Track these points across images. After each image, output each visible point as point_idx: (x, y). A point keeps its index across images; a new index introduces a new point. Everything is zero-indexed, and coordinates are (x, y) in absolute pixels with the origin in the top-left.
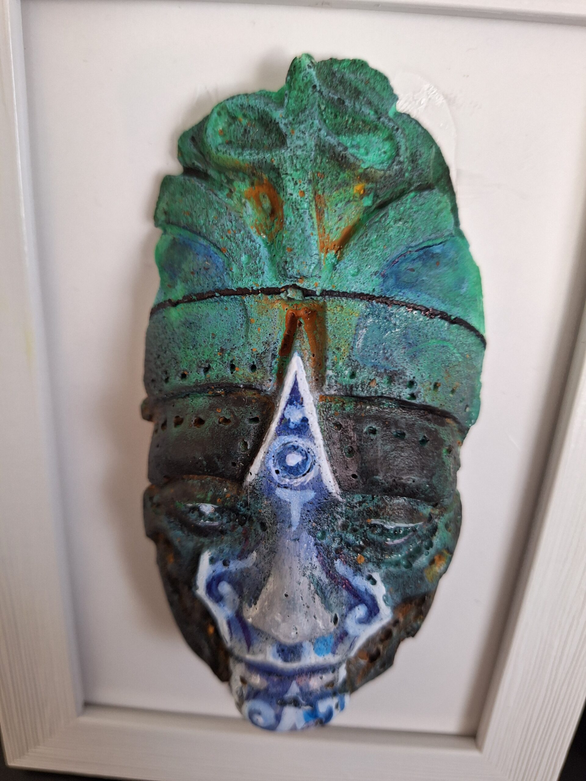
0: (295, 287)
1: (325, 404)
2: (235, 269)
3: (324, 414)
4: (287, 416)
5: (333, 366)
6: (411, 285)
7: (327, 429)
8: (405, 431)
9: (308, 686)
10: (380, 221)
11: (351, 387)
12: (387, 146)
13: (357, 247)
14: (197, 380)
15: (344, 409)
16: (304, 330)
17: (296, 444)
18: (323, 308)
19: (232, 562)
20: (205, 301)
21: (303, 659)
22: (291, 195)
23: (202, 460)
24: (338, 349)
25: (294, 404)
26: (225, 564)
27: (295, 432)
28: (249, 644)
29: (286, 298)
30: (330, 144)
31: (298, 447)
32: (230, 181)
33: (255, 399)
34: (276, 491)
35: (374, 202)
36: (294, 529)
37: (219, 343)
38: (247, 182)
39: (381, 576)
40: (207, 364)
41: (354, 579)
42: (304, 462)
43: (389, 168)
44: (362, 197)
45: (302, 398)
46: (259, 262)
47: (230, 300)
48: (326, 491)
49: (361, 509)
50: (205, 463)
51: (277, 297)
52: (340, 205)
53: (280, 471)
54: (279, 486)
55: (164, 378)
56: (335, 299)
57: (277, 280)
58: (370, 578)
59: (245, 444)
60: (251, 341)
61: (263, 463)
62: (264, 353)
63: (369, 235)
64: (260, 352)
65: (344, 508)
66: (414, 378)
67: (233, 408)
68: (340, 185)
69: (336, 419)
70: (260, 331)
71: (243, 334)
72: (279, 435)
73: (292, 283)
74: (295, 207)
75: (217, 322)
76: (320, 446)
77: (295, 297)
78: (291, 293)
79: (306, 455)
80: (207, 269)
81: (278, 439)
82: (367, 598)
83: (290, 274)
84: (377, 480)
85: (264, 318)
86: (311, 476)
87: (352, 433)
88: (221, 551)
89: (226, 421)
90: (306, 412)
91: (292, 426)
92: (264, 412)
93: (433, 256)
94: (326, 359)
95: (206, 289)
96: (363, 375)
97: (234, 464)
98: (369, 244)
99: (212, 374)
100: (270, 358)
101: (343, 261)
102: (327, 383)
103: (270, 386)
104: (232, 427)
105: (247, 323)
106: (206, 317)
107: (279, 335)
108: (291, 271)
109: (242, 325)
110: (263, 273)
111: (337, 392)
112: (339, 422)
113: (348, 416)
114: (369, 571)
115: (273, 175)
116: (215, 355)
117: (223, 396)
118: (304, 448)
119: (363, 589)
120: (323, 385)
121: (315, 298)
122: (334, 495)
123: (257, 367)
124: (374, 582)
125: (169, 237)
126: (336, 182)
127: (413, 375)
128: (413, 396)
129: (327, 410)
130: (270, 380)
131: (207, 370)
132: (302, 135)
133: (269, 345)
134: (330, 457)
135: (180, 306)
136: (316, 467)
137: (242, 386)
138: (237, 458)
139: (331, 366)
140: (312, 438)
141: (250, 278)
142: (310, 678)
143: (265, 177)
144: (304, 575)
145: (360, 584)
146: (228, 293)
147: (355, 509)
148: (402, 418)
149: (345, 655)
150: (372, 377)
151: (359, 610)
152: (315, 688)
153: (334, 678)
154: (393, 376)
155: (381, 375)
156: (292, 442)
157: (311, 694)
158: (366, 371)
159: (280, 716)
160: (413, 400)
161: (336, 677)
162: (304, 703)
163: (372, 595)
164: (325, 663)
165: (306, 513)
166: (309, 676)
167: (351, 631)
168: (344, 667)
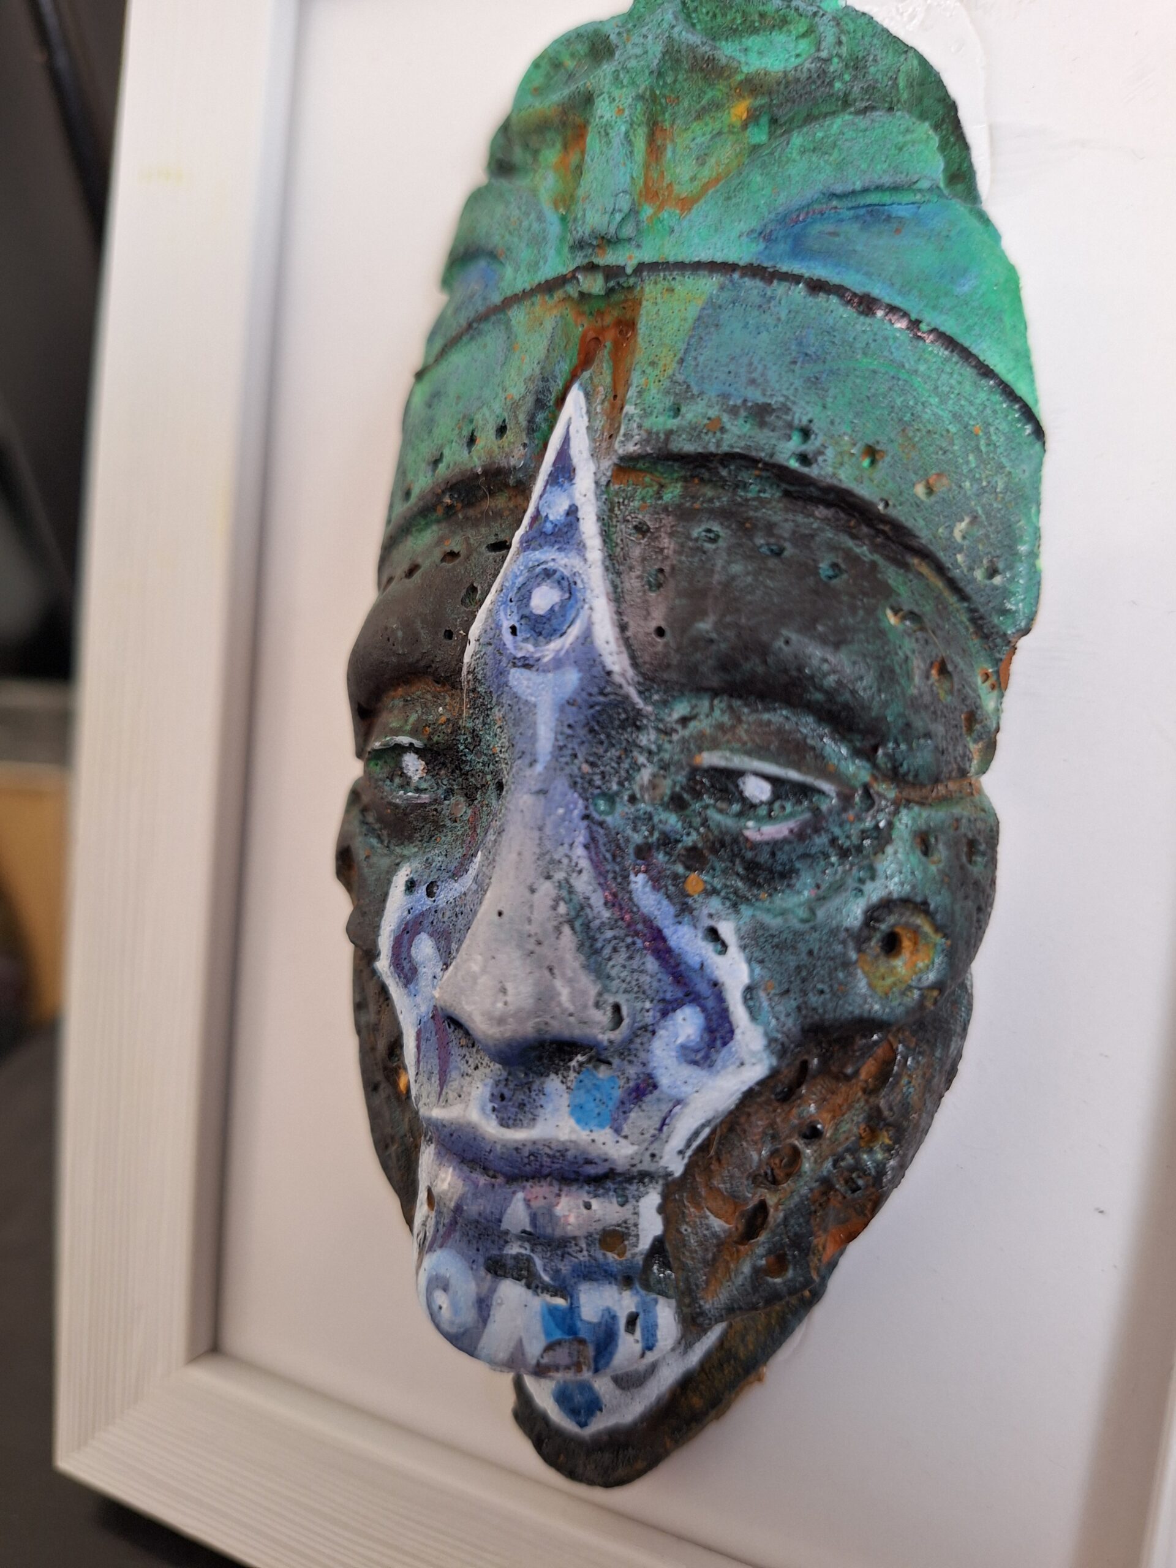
0: (591, 268)
1: (622, 489)
2: (508, 274)
4: (544, 511)
5: (639, 397)
7: (622, 539)
8: (788, 544)
11: (669, 433)
12: (800, 44)
14: (423, 489)
15: (661, 498)
16: (607, 358)
17: (552, 565)
18: (641, 303)
19: (441, 886)
20: (458, 347)
22: (602, 117)
23: (398, 628)
25: (558, 484)
26: (430, 893)
27: (553, 540)
28: (443, 1079)
30: (688, 45)
31: (555, 571)
32: (535, 156)
33: (509, 510)
34: (510, 677)
36: (539, 768)
37: (461, 409)
38: (559, 145)
39: (738, 932)
41: (676, 932)
42: (564, 605)
43: (796, 68)
44: (745, 126)
45: (574, 469)
46: (545, 249)
47: (491, 328)
51: (562, 294)
52: (700, 140)
53: (518, 626)
54: (515, 662)
56: (660, 276)
57: (563, 264)
59: (474, 591)
60: (508, 384)
61: (492, 614)
62: (522, 397)
64: (518, 397)
65: (652, 738)
66: (811, 421)
67: (470, 531)
68: (704, 109)
69: (640, 517)
70: (523, 361)
71: (499, 378)
74: (606, 131)
77: (593, 291)
78: (584, 282)
79: (569, 586)
81: (523, 558)
82: (703, 988)
83: (578, 237)
84: (702, 630)
85: (534, 337)
86: (574, 632)
87: (666, 540)
89: (454, 556)
91: (549, 528)
96: (693, 413)
97: (447, 634)
98: (743, 187)
99: (442, 468)
100: (530, 405)
101: (689, 218)
103: (522, 458)
104: (460, 563)
105: (510, 357)
106: (455, 373)
107: (561, 370)
108: (580, 233)
109: (500, 365)
110: (545, 262)
111: (638, 446)
112: (645, 524)
113: (666, 509)
114: (711, 917)
116: (453, 431)
117: (460, 516)
118: (567, 573)
119: (694, 961)
120: (614, 438)
121: (623, 281)
123: (508, 426)
124: (723, 948)
126: (698, 107)
127: (809, 416)
129: (626, 502)
130: (524, 446)
131: (436, 465)
133: (532, 381)
134: (616, 595)
135: (426, 378)
136: (584, 613)
137: (481, 472)
138: (456, 619)
139: (634, 399)
140: (581, 548)
142: (559, 1195)
145: (688, 948)
146: (490, 313)
147: (675, 737)
148: (786, 520)
149: (648, 1154)
150: (713, 413)
151: (684, 1019)
152: (571, 1230)
153: (625, 1222)
154: (761, 414)
155: (734, 411)
156: (545, 562)
157: (563, 1256)
158: (704, 403)
159: (489, 1307)
160: (805, 470)
161: (631, 1222)
162: (546, 1278)
163: (715, 984)
164: (594, 1152)
165: (566, 732)
166: (556, 1189)
167: (664, 1081)
168: (652, 1199)
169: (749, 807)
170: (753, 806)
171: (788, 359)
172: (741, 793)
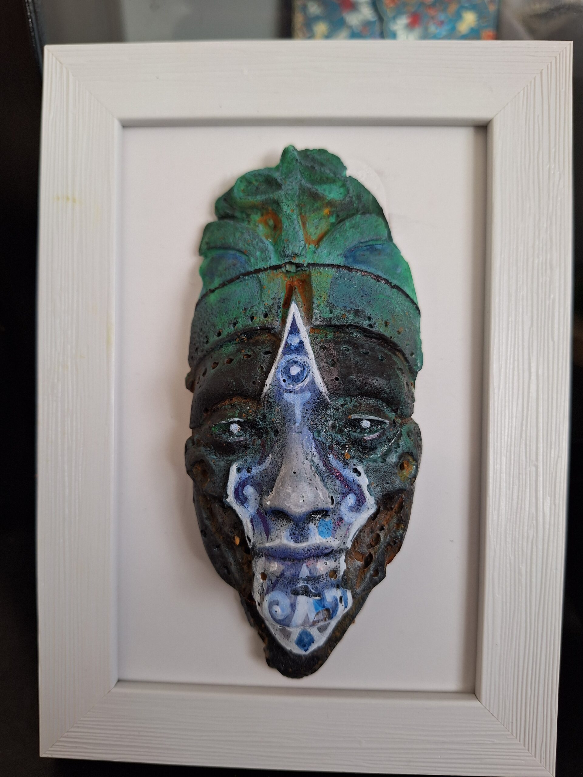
0: (291, 263)
1: (314, 335)
2: (252, 260)
3: (313, 341)
4: (289, 342)
5: (318, 307)
6: (364, 262)
7: (316, 351)
8: (369, 351)
9: (315, 568)
10: (341, 228)
11: (330, 319)
12: (342, 190)
13: (328, 241)
14: (228, 332)
15: (327, 338)
16: (298, 292)
17: (296, 360)
18: (309, 276)
19: (253, 468)
20: (233, 283)
21: (310, 540)
22: (286, 212)
23: (233, 382)
24: (320, 296)
25: (293, 334)
26: (249, 471)
27: (295, 352)
28: (268, 533)
29: (285, 271)
30: (307, 188)
31: (297, 361)
32: (248, 216)
33: (268, 340)
34: (284, 396)
35: (336, 220)
36: (297, 424)
37: (243, 306)
38: (259, 214)
39: (363, 468)
40: (235, 320)
41: (344, 471)
42: (302, 372)
43: (344, 200)
44: (329, 217)
45: (299, 329)
46: (268, 253)
47: (250, 278)
48: (318, 391)
49: (344, 409)
50: (234, 383)
51: (280, 271)
52: (315, 221)
53: (286, 379)
54: (286, 391)
55: (205, 341)
56: (316, 268)
57: (279, 261)
58: (356, 471)
59: (262, 368)
60: (264, 299)
61: (275, 375)
62: (273, 304)
63: (334, 235)
64: (270, 304)
65: (332, 411)
66: (371, 315)
67: (253, 348)
68: (315, 210)
69: (322, 343)
70: (270, 292)
71: (259, 297)
72: (285, 355)
73: (289, 261)
74: (289, 217)
75: (242, 294)
76: (312, 359)
77: (291, 270)
78: (288, 267)
79: (303, 366)
80: (234, 265)
81: (284, 358)
82: (355, 487)
83: (287, 253)
84: (352, 378)
85: (272, 284)
86: (307, 380)
87: (333, 351)
88: (246, 461)
89: (249, 356)
90: (302, 337)
91: (293, 348)
92: (274, 347)
93: (376, 250)
94: (313, 303)
95: (234, 275)
96: (336, 312)
97: (254, 383)
98: (335, 239)
99: (239, 326)
100: (276, 307)
101: (320, 248)
102: (314, 318)
103: (277, 325)
104: (253, 358)
105: (261, 290)
106: (234, 292)
107: (282, 295)
108: (288, 252)
109: (258, 292)
110: (270, 259)
111: (321, 322)
112: (324, 346)
113: (330, 341)
114: (354, 465)
115: (275, 206)
116: (241, 313)
117: (246, 342)
118: (302, 362)
119: (351, 479)
120: (312, 320)
121: (303, 268)
122: (324, 394)
123: (268, 314)
124: (359, 474)
125: (209, 259)
126: (313, 209)
127: (370, 313)
128: (371, 326)
129: (315, 339)
130: (277, 321)
131: (235, 324)
132: (291, 184)
133: (275, 299)
134: (320, 369)
135: (216, 292)
136: (310, 375)
137: (258, 328)
138: (257, 378)
139: (316, 307)
140: (306, 354)
141: (263, 263)
142: (317, 562)
143: (270, 208)
144: (307, 459)
145: (348, 476)
146: (248, 274)
147: (340, 411)
148: (366, 344)
149: (343, 542)
150: (343, 312)
151: (350, 498)
152: (321, 573)
153: (336, 567)
154: (357, 313)
155: (349, 312)
156: (293, 359)
157: (318, 582)
158: (339, 309)
159: (295, 606)
160: (372, 329)
161: (338, 566)
162: (313, 591)
163: (358, 485)
164: (328, 545)
165: (305, 412)
166: (316, 560)
167: (345, 518)
168: (343, 558)
169: (363, 430)
170: (365, 429)
171: (360, 296)
172: (360, 426)
